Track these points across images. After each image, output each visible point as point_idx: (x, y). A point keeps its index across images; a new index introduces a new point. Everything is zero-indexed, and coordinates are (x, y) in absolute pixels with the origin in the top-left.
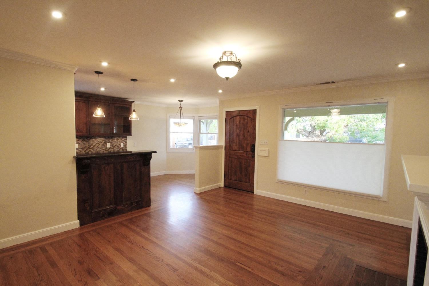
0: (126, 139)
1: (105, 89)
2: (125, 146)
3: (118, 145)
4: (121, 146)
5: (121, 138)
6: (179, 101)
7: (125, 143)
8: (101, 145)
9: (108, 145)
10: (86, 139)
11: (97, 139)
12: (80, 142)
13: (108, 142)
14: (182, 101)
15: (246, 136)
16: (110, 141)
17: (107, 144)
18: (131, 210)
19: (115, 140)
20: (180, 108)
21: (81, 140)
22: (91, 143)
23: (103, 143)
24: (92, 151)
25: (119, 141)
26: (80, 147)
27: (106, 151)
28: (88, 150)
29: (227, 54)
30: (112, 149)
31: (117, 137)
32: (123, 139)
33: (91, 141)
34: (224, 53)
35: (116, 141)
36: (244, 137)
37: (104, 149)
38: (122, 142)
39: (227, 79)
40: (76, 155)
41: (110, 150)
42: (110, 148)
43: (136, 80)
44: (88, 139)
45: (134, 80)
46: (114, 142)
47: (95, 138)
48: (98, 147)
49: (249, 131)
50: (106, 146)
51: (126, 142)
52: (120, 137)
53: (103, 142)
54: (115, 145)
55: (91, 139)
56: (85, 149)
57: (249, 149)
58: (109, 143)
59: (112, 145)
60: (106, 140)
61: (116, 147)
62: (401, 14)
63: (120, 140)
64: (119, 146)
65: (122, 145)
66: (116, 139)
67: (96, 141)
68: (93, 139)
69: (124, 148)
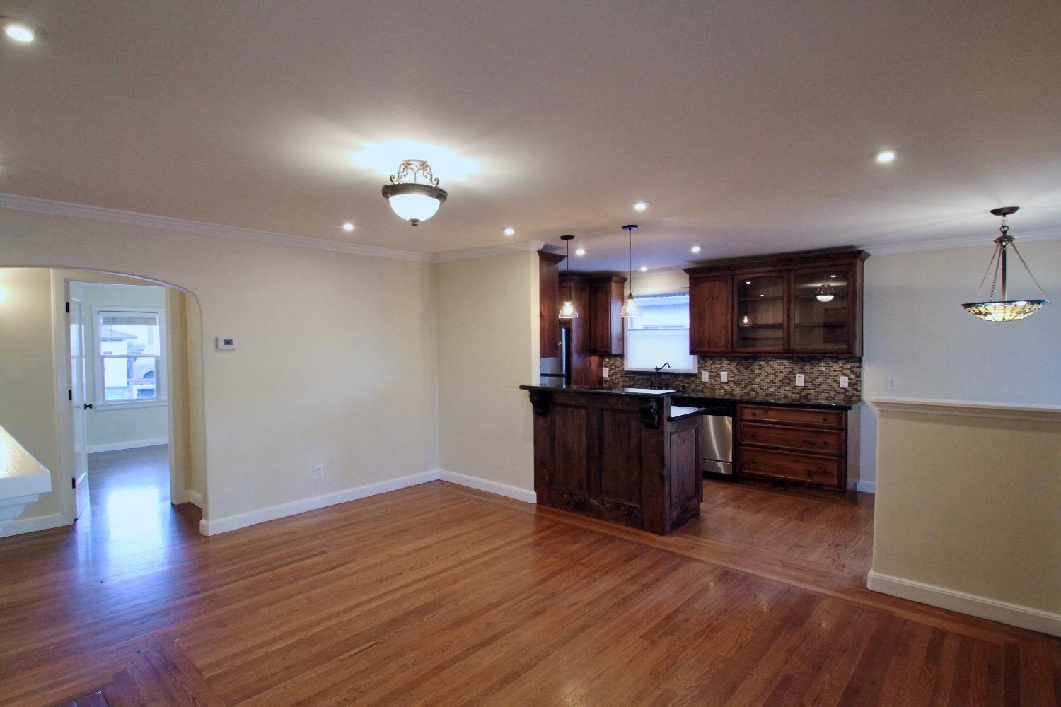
0: (858, 364)
2: (856, 385)
3: (830, 381)
4: (841, 387)
5: (841, 363)
6: (996, 212)
7: (853, 376)
8: (779, 378)
9: (800, 380)
10: (744, 362)
11: (771, 363)
12: (732, 368)
13: (800, 373)
14: (1013, 210)
16: (807, 368)
17: (797, 375)
19: (820, 368)
21: (734, 364)
22: (756, 371)
23: (784, 374)
24: (759, 390)
25: (835, 371)
26: (732, 379)
27: (793, 395)
28: (749, 388)
30: (812, 392)
31: (829, 361)
32: (848, 366)
33: (757, 367)
35: (824, 369)
37: (787, 388)
38: (844, 374)
41: (805, 392)
42: (805, 388)
44: (751, 361)
46: (816, 374)
47: (767, 361)
48: (772, 382)
50: (795, 382)
51: (859, 376)
52: (836, 359)
53: (787, 370)
54: (820, 380)
55: (757, 363)
56: (743, 385)
58: (803, 376)
59: (810, 380)
60: (797, 368)
61: (824, 386)
63: (836, 366)
64: (834, 384)
65: (844, 382)
66: (822, 364)
67: (767, 369)
68: (761, 363)
69: (851, 392)
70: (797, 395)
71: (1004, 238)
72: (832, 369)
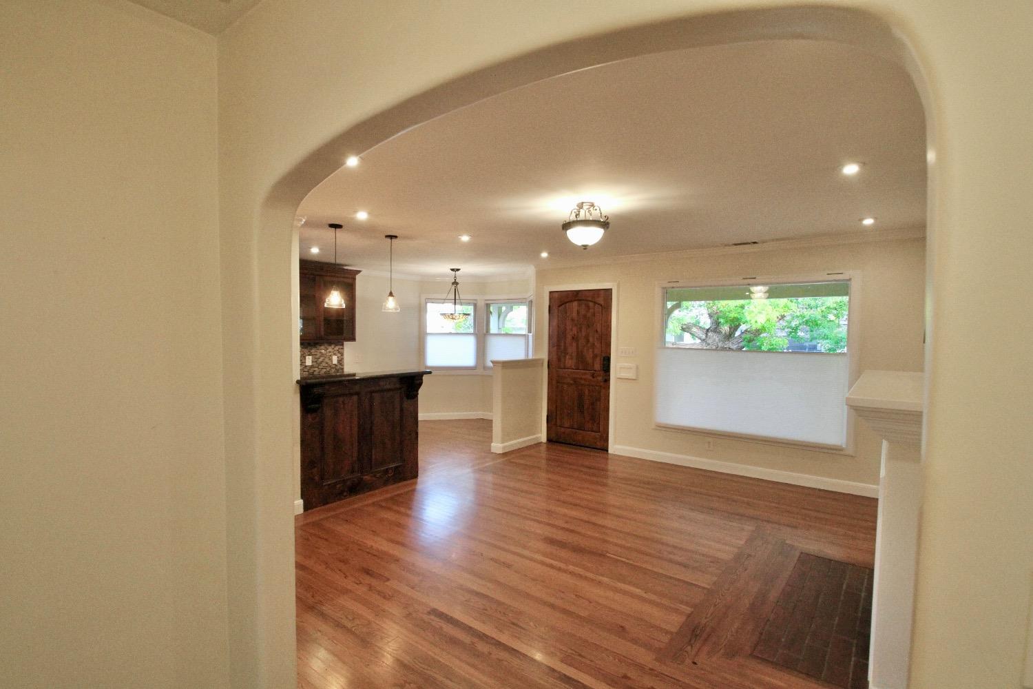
0: (341, 347)
1: (320, 249)
2: (340, 361)
3: (327, 360)
4: (334, 363)
5: (333, 346)
6: (452, 270)
7: (339, 355)
9: (309, 361)
13: (309, 355)
14: (458, 270)
15: (591, 339)
16: (313, 351)
17: (307, 357)
18: (386, 483)
19: (321, 351)
20: (453, 284)
25: (330, 352)
29: (585, 207)
30: (316, 369)
31: (326, 345)
32: (337, 348)
34: (581, 206)
36: (588, 341)
38: (335, 354)
39: (585, 247)
40: (299, 379)
41: (311, 371)
42: (312, 367)
43: (396, 237)
45: (391, 237)
46: (319, 355)
49: (597, 331)
50: (306, 363)
51: (342, 355)
52: (330, 344)
54: (321, 360)
57: (597, 366)
58: (311, 357)
59: (315, 360)
60: (306, 351)
61: (324, 364)
62: (851, 170)
63: (330, 349)
64: (330, 362)
65: (335, 360)
66: (322, 347)
69: (339, 366)
70: (307, 373)
71: (455, 283)
72: (328, 351)
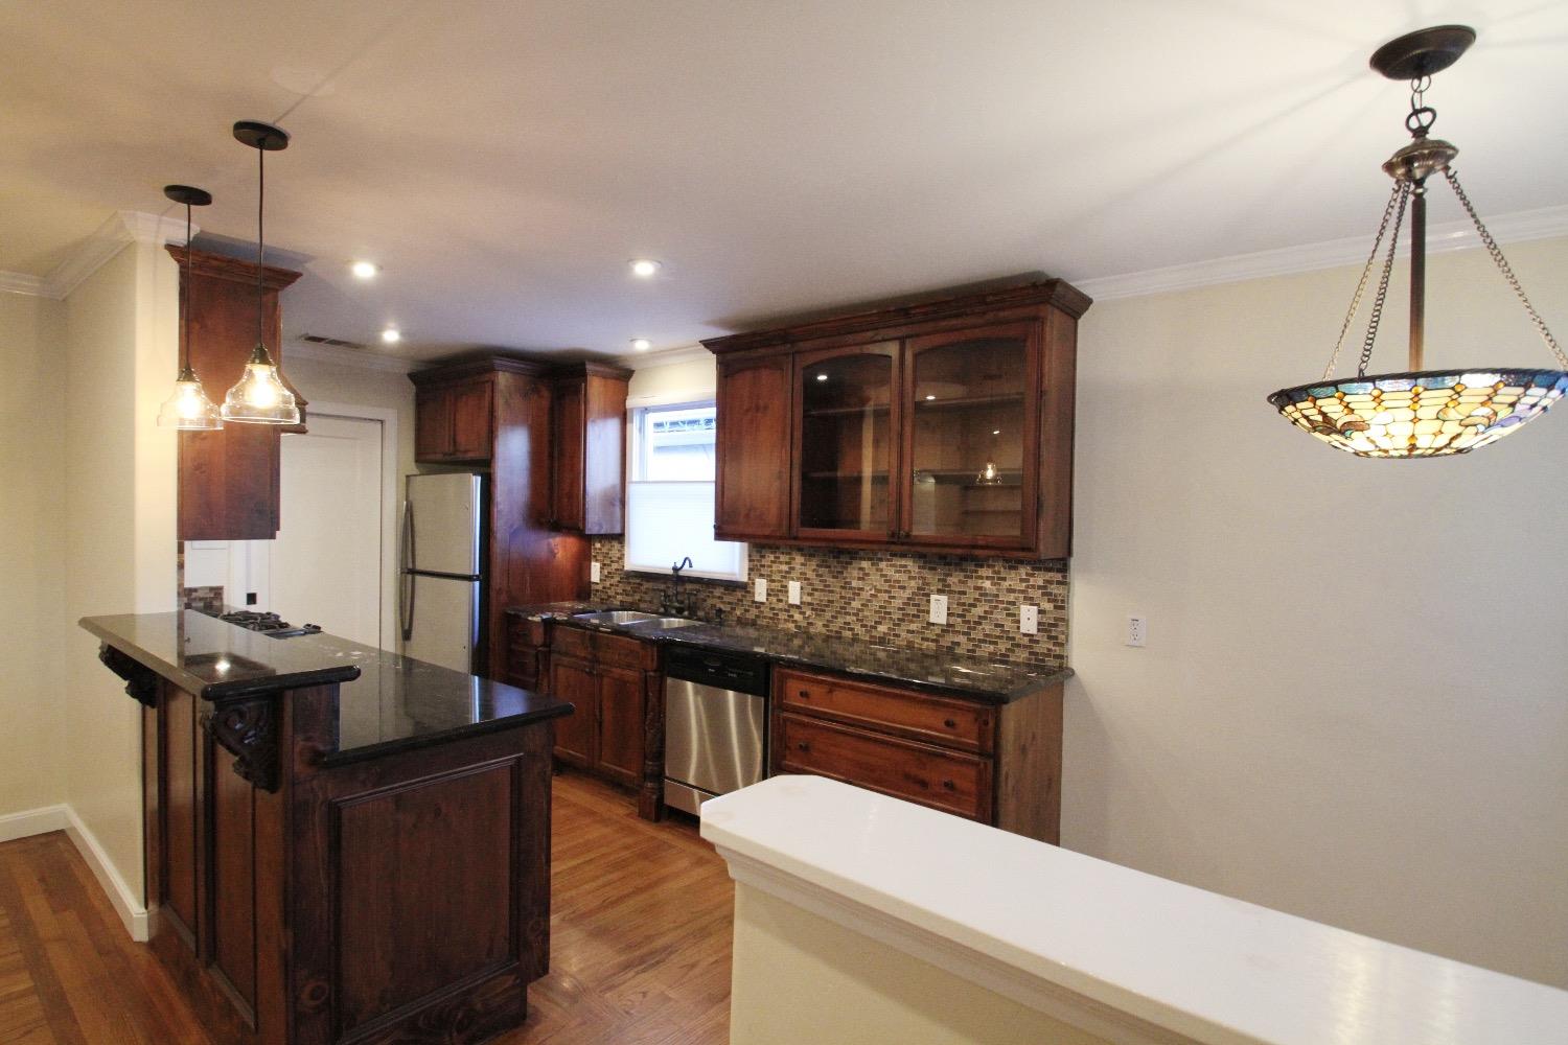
0: (1058, 577)
2: (1055, 627)
3: (1000, 616)
4: (1023, 630)
5: (1023, 571)
7: (1048, 606)
8: (898, 603)
9: (939, 609)
10: (832, 562)
11: (883, 565)
12: (811, 575)
13: (940, 592)
16: (954, 580)
17: (933, 597)
19: (979, 583)
21: (813, 564)
22: (855, 584)
23: (907, 594)
24: (858, 629)
25: (1010, 591)
26: (809, 599)
27: (925, 644)
28: (840, 621)
30: (962, 639)
31: (999, 566)
32: (1039, 579)
33: (855, 573)
35: (987, 584)
37: (913, 627)
38: (1030, 601)
41: (947, 641)
42: (949, 628)
44: (844, 558)
46: (972, 595)
47: (874, 559)
48: (883, 613)
50: (928, 612)
51: (1061, 605)
52: (1013, 564)
53: (913, 583)
54: (979, 611)
55: (856, 564)
56: (828, 615)
58: (944, 599)
59: (960, 611)
60: (932, 578)
61: (987, 627)
63: (1014, 579)
64: (1008, 625)
65: (1029, 619)
66: (984, 572)
67: (875, 579)
68: (865, 564)
69: (1044, 646)
70: (933, 645)
72: (1005, 584)
